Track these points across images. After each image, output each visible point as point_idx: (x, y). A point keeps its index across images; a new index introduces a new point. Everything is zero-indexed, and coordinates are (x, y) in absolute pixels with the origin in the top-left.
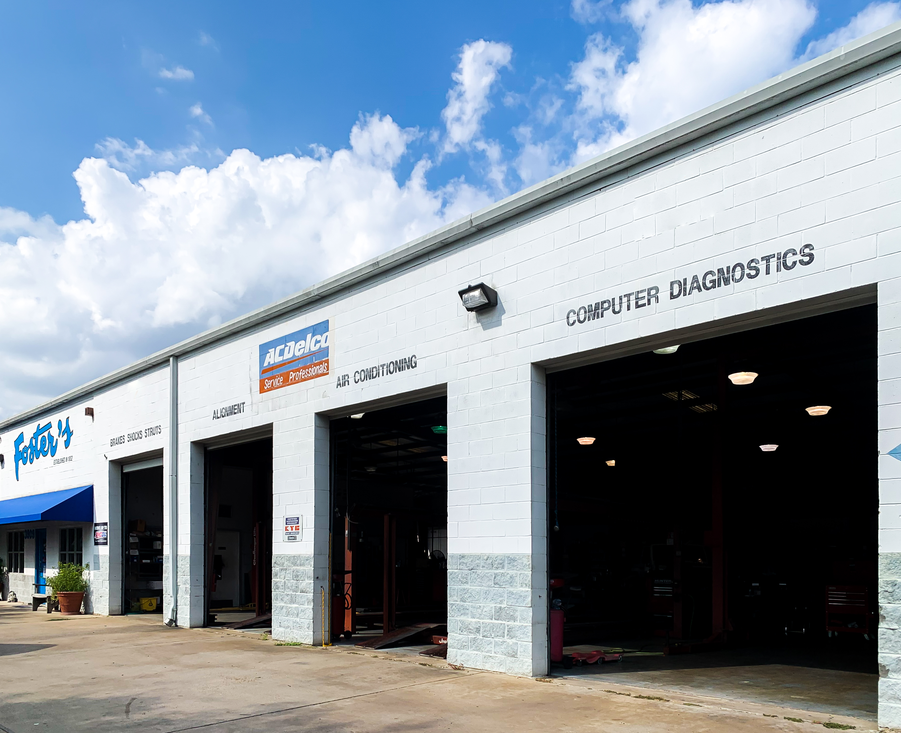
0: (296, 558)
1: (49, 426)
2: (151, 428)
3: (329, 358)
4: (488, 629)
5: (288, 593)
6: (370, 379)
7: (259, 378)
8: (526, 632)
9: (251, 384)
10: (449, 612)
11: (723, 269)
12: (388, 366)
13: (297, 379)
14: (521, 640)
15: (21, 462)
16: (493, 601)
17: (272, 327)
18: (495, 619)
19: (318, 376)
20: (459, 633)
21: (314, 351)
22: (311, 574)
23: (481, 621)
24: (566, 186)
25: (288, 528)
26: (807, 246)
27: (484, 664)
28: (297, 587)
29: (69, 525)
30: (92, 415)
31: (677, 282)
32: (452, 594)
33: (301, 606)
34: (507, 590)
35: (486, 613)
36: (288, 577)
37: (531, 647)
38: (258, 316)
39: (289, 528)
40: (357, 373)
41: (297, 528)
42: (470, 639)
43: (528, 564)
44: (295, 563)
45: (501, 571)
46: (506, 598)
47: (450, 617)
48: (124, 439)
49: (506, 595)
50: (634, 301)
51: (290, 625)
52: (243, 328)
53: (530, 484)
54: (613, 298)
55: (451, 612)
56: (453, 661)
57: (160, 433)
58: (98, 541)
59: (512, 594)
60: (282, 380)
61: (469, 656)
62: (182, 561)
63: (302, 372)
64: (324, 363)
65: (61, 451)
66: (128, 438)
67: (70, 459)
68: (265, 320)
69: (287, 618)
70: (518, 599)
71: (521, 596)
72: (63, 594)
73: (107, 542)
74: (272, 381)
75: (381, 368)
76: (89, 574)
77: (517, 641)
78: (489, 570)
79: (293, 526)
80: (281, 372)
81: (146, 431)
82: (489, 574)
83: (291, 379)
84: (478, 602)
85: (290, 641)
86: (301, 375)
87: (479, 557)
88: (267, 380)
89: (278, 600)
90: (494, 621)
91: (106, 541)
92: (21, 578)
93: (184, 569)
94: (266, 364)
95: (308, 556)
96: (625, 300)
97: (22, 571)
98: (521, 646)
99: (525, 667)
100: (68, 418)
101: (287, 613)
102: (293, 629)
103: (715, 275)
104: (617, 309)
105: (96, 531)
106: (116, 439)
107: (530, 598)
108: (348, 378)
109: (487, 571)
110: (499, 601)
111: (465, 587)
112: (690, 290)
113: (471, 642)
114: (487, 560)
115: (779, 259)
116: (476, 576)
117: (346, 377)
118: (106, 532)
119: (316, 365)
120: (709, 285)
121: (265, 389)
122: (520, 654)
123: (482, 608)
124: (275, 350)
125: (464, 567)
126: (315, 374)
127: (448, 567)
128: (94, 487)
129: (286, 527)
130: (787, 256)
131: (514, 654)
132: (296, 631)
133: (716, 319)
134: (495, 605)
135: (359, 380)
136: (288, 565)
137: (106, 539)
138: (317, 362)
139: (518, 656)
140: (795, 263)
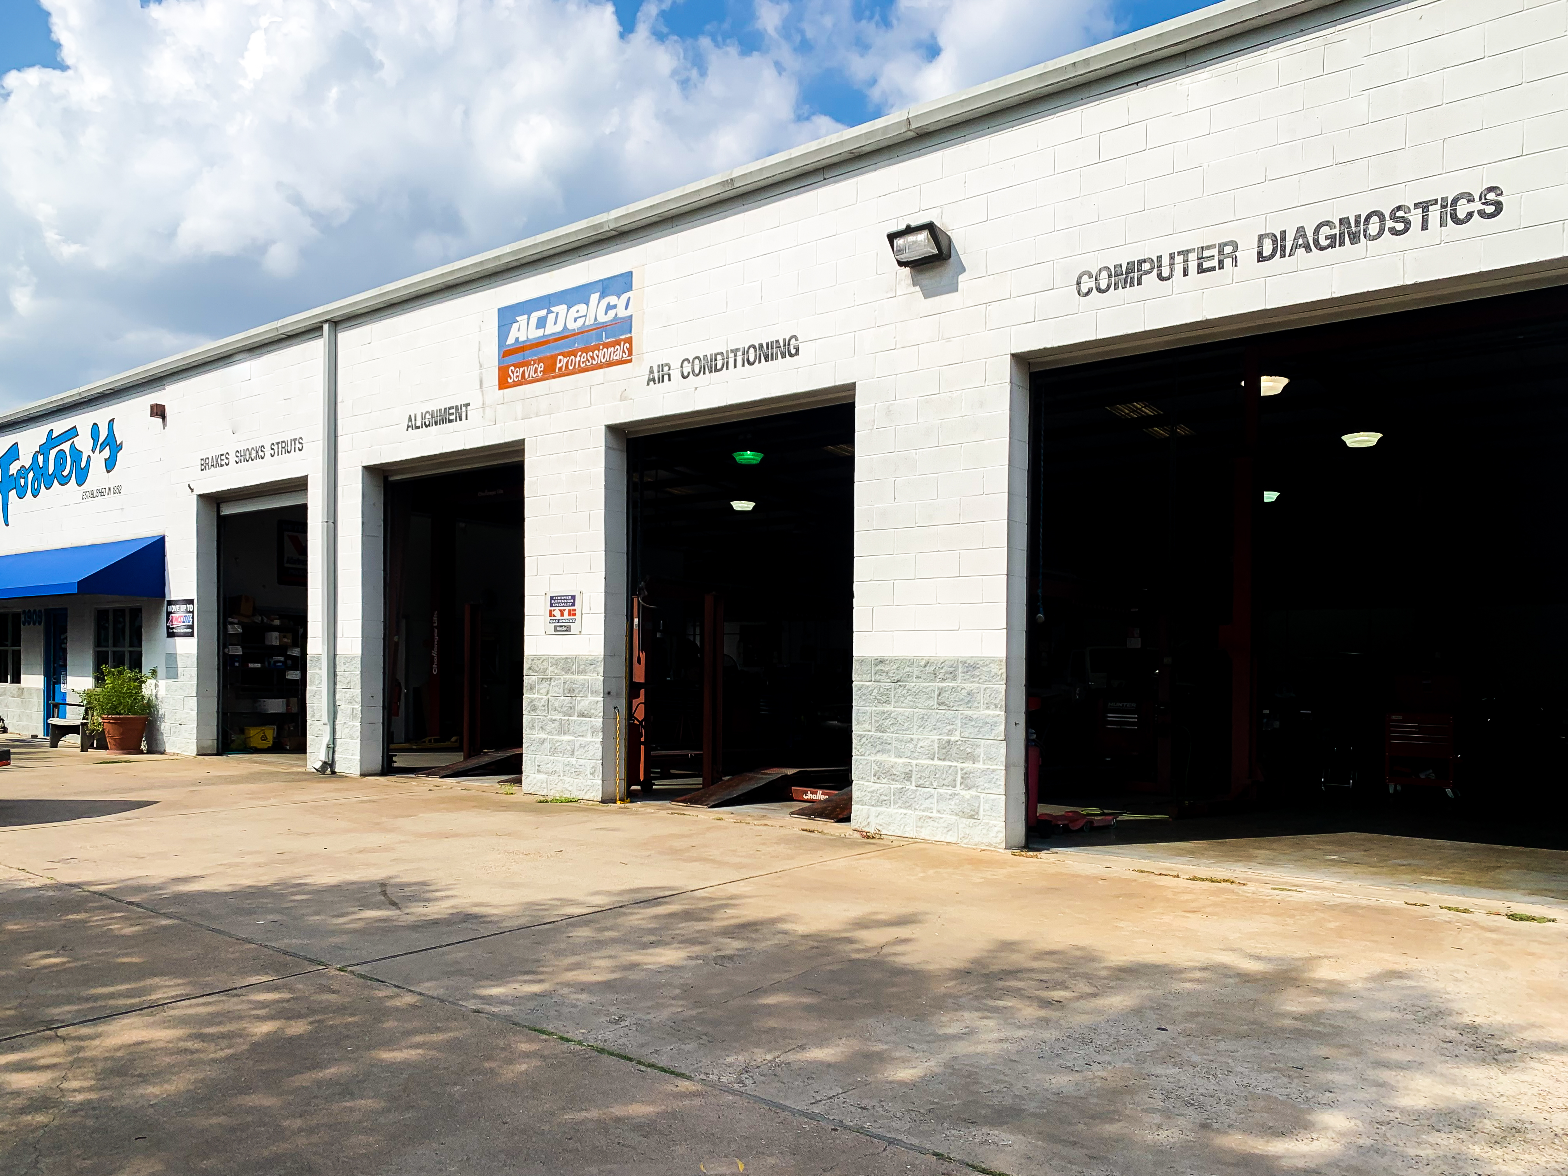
0: (569, 660)
1: (73, 432)
2: (284, 442)
3: (633, 334)
4: (926, 773)
5: (554, 718)
6: (711, 372)
7: (497, 364)
8: (994, 780)
9: (481, 373)
10: (856, 748)
11: (1348, 218)
12: (745, 352)
13: (571, 368)
14: (986, 791)
15: (13, 494)
16: (935, 731)
17: (524, 279)
18: (939, 759)
19: (610, 364)
20: (872, 780)
21: (603, 323)
22: (600, 686)
23: (914, 762)
24: (1081, 75)
25: (554, 613)
26: (1491, 189)
27: (918, 829)
28: (571, 708)
29: (112, 602)
30: (163, 417)
31: (1270, 236)
32: (861, 719)
33: (580, 738)
34: (961, 714)
35: (922, 749)
36: (555, 692)
37: (1004, 802)
38: (500, 261)
39: (557, 613)
40: (686, 363)
41: (572, 613)
42: (892, 791)
43: (1000, 673)
44: (569, 670)
45: (951, 684)
46: (959, 725)
47: (858, 755)
48: (227, 458)
49: (959, 722)
50: (1196, 263)
51: (558, 770)
52: (467, 278)
53: (1006, 549)
54: (1159, 255)
55: (858, 747)
56: (863, 824)
57: (300, 450)
58: (175, 631)
59: (971, 719)
60: (542, 369)
61: (891, 816)
62: (345, 664)
63: (580, 356)
64: (622, 343)
65: (97, 475)
66: (237, 456)
67: (117, 490)
68: (510, 266)
69: (552, 758)
70: (981, 727)
71: (987, 723)
72: (113, 719)
73: (193, 632)
74: (522, 369)
75: (731, 355)
76: (156, 685)
77: (979, 794)
78: (929, 682)
79: (564, 610)
80: (541, 356)
81: (273, 447)
82: (930, 689)
83: (560, 369)
84: (907, 732)
85: (557, 795)
86: (579, 361)
87: (911, 663)
88: (512, 368)
89: (534, 729)
90: (936, 762)
91: (190, 630)
92: (15, 692)
93: (349, 679)
94: (511, 341)
95: (593, 657)
96: (1179, 259)
97: (17, 680)
98: (986, 801)
99: (992, 834)
100: (113, 420)
101: (552, 750)
102: (564, 775)
103: (1335, 227)
104: (1165, 273)
105: (171, 613)
106: (212, 459)
107: (1003, 727)
108: (669, 369)
109: (925, 684)
110: (947, 731)
111: (886, 709)
112: (1292, 249)
113: (894, 795)
114: (925, 666)
115: (1443, 207)
116: (905, 691)
117: (666, 369)
118: (191, 614)
119: (607, 346)
120: (1324, 242)
121: (508, 382)
122: (985, 813)
123: (915, 742)
124: (529, 319)
125: (883, 677)
126: (606, 361)
127: (855, 677)
128: (167, 539)
129: (550, 611)
130: (1459, 203)
131: (973, 813)
132: (570, 779)
133: (1335, 296)
134: (940, 737)
135: (689, 373)
136: (554, 672)
137: (192, 627)
138: (609, 340)
139: (981, 817)
140: (1470, 215)
